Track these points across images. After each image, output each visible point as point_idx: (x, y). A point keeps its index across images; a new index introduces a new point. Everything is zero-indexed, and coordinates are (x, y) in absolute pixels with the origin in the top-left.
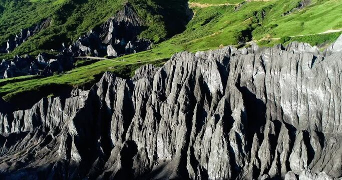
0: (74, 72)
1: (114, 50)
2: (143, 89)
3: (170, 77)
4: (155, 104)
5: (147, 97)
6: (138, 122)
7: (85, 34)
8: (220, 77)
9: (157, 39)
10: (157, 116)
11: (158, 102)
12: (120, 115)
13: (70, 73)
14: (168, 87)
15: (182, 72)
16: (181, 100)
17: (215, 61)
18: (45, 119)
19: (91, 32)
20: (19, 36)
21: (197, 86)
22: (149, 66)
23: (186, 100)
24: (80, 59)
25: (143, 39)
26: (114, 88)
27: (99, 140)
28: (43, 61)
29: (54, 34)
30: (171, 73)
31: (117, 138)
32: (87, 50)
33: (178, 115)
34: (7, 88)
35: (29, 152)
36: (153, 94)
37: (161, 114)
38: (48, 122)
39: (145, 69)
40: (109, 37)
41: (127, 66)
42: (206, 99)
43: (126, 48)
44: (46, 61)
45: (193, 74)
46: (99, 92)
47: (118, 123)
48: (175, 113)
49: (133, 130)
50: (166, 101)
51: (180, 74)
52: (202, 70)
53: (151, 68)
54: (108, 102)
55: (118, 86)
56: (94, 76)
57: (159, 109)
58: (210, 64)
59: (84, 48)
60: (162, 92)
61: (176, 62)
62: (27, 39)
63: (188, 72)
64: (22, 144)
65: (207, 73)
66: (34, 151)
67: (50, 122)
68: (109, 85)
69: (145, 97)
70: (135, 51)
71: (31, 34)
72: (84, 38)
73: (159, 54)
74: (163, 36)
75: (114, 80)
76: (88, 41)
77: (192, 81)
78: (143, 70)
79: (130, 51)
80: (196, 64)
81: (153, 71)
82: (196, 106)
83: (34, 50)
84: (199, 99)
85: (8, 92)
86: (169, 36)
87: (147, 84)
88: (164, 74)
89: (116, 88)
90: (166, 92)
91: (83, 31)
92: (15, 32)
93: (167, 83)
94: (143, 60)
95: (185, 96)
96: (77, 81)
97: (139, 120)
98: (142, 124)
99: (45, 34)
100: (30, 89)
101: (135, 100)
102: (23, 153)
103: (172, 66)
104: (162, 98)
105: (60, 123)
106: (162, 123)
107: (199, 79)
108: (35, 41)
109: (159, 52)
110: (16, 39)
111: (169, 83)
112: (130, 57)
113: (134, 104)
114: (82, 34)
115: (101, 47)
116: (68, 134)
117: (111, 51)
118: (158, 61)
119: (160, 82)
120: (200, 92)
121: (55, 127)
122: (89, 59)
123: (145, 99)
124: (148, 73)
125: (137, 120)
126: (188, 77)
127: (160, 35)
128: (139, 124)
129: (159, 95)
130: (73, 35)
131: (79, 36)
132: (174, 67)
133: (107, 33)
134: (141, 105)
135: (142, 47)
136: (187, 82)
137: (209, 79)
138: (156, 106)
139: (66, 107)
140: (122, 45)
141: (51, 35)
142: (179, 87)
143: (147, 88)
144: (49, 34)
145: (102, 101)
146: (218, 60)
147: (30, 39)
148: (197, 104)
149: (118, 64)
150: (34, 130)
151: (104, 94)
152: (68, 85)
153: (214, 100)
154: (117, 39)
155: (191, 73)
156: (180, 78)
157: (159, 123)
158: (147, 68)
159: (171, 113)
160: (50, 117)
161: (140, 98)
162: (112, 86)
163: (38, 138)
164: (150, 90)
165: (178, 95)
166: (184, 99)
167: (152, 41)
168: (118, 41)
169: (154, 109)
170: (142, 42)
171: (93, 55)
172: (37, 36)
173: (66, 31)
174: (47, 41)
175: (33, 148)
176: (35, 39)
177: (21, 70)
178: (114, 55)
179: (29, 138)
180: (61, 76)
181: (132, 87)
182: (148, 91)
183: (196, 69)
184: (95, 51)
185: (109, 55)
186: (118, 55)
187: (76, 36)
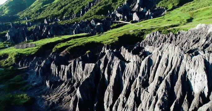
0: (108, 33)
1: (137, 16)
2: (131, 72)
3: (155, 66)
4: (137, 89)
5: (134, 79)
6: (123, 100)
7: (122, 4)
8: (206, 79)
9: (170, 7)
10: (138, 101)
11: (140, 88)
12: (111, 90)
13: (105, 34)
14: (152, 74)
15: (167, 65)
16: (160, 94)
17: (203, 60)
18: (74, 74)
19: (126, 3)
20: (87, 7)
21: (178, 83)
22: (156, 33)
23: (165, 95)
24: (115, 23)
25: (160, 7)
26: (111, 66)
27: (95, 105)
28: (94, 24)
29: (104, 5)
30: (157, 62)
31: (108, 106)
32: (121, 16)
33: (154, 107)
34: (70, 43)
35: (61, 96)
36: (138, 78)
37: (141, 99)
38: (75, 76)
39: (153, 35)
40: (137, 6)
41: (142, 30)
42: (185, 98)
43: (146, 14)
44: (96, 24)
45: (176, 69)
46: (102, 66)
47: (109, 95)
48: (152, 105)
49: (118, 105)
50: (147, 89)
51: (164, 66)
52: (186, 67)
53: (158, 34)
54: (106, 76)
55: (114, 64)
56: (118, 37)
57: (140, 94)
58: (197, 63)
59: (118, 15)
60: (146, 79)
61: (162, 53)
62: (91, 8)
63: (172, 66)
64: (60, 89)
65: (192, 71)
66: (64, 96)
67: (76, 77)
68: (109, 62)
69: (131, 79)
70: (152, 17)
71: (93, 5)
72: (121, 7)
73: (169, 20)
74: (176, 4)
75: (113, 58)
76: (122, 10)
77: (174, 77)
78: (152, 36)
79: (148, 17)
80: (182, 60)
81: (159, 37)
82: (174, 104)
83: (93, 16)
84: (178, 96)
85: (70, 45)
86: (180, 4)
87: (135, 69)
88: (150, 62)
89: (113, 65)
90: (149, 79)
91: (121, 2)
92: (86, 4)
93: (152, 70)
94: (155, 26)
95: (164, 91)
96: (107, 40)
97: (123, 98)
98: (126, 102)
99: (100, 5)
100: (80, 45)
101: (124, 79)
102: (58, 96)
103: (158, 56)
104: (145, 84)
105: (81, 79)
106: (140, 109)
107: (182, 76)
108: (94, 9)
109: (169, 19)
110: (85, 9)
111: (153, 71)
112: (147, 22)
113: (123, 82)
114: (120, 4)
115: (130, 14)
116: (76, 96)
117: (135, 17)
118: (166, 27)
119: (146, 69)
120: (180, 89)
121: (78, 81)
122: (120, 23)
123: (131, 82)
124: (155, 38)
125: (122, 98)
126: (171, 72)
127: (173, 4)
128: (123, 102)
129: (143, 80)
130: (115, 5)
131: (118, 6)
132: (160, 58)
133: (136, 3)
134: (127, 86)
135: (158, 13)
136: (169, 77)
137: (193, 77)
138: (138, 92)
139: (85, 70)
140: (144, 12)
141: (103, 6)
142: (161, 79)
143: (134, 72)
144: (102, 5)
145: (102, 74)
146: (207, 59)
147: (92, 8)
148: (175, 101)
149: (136, 28)
150: (67, 80)
151: (104, 68)
152: (101, 43)
153: (195, 102)
154: (141, 8)
155: (175, 68)
156: (163, 70)
157: (138, 108)
158: (155, 34)
159: (148, 103)
160: (76, 74)
161: (128, 79)
162: (110, 63)
163: (68, 86)
164: (136, 74)
165: (158, 87)
166: (163, 94)
167: (166, 8)
168: (142, 9)
169: (135, 93)
170: (159, 9)
171: (124, 20)
172: (95, 7)
173: (111, 3)
174: (100, 9)
175: (64, 93)
176: (94, 8)
177: (82, 29)
178: (137, 20)
179: (64, 85)
180: (100, 36)
181: (123, 67)
182: (135, 75)
183: (180, 64)
184: (126, 17)
185: (134, 20)
186: (140, 20)
187: (117, 6)
